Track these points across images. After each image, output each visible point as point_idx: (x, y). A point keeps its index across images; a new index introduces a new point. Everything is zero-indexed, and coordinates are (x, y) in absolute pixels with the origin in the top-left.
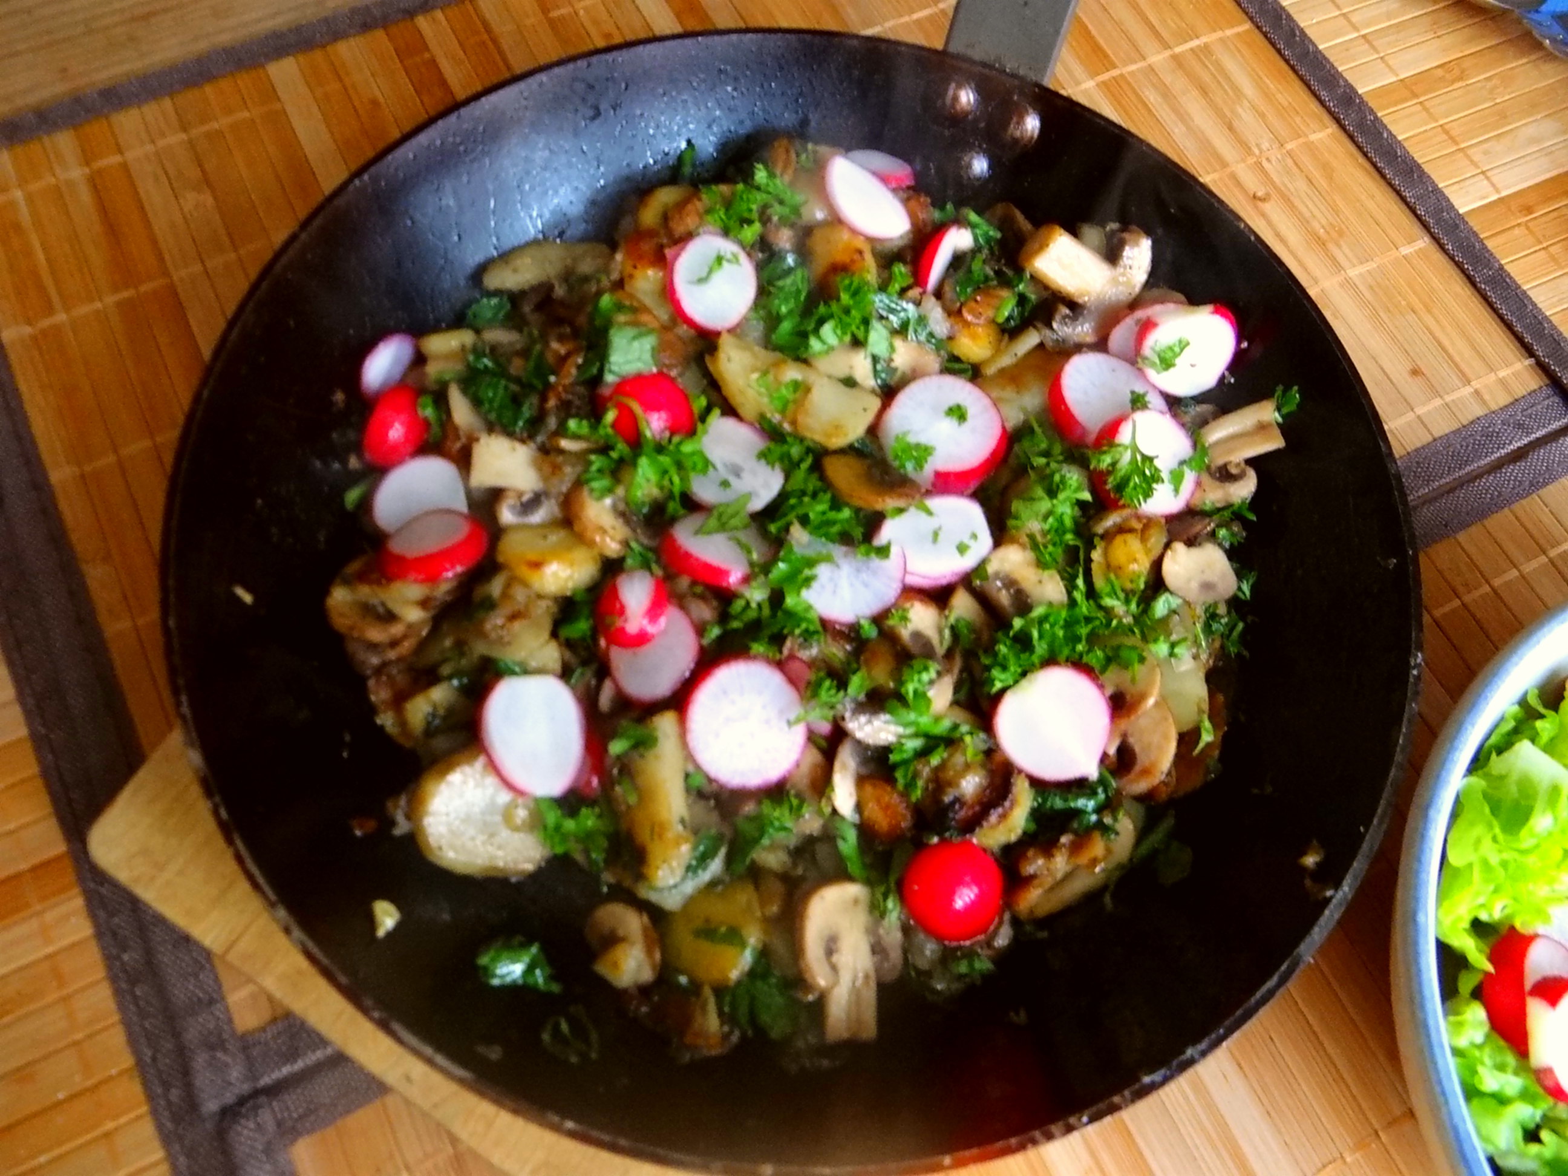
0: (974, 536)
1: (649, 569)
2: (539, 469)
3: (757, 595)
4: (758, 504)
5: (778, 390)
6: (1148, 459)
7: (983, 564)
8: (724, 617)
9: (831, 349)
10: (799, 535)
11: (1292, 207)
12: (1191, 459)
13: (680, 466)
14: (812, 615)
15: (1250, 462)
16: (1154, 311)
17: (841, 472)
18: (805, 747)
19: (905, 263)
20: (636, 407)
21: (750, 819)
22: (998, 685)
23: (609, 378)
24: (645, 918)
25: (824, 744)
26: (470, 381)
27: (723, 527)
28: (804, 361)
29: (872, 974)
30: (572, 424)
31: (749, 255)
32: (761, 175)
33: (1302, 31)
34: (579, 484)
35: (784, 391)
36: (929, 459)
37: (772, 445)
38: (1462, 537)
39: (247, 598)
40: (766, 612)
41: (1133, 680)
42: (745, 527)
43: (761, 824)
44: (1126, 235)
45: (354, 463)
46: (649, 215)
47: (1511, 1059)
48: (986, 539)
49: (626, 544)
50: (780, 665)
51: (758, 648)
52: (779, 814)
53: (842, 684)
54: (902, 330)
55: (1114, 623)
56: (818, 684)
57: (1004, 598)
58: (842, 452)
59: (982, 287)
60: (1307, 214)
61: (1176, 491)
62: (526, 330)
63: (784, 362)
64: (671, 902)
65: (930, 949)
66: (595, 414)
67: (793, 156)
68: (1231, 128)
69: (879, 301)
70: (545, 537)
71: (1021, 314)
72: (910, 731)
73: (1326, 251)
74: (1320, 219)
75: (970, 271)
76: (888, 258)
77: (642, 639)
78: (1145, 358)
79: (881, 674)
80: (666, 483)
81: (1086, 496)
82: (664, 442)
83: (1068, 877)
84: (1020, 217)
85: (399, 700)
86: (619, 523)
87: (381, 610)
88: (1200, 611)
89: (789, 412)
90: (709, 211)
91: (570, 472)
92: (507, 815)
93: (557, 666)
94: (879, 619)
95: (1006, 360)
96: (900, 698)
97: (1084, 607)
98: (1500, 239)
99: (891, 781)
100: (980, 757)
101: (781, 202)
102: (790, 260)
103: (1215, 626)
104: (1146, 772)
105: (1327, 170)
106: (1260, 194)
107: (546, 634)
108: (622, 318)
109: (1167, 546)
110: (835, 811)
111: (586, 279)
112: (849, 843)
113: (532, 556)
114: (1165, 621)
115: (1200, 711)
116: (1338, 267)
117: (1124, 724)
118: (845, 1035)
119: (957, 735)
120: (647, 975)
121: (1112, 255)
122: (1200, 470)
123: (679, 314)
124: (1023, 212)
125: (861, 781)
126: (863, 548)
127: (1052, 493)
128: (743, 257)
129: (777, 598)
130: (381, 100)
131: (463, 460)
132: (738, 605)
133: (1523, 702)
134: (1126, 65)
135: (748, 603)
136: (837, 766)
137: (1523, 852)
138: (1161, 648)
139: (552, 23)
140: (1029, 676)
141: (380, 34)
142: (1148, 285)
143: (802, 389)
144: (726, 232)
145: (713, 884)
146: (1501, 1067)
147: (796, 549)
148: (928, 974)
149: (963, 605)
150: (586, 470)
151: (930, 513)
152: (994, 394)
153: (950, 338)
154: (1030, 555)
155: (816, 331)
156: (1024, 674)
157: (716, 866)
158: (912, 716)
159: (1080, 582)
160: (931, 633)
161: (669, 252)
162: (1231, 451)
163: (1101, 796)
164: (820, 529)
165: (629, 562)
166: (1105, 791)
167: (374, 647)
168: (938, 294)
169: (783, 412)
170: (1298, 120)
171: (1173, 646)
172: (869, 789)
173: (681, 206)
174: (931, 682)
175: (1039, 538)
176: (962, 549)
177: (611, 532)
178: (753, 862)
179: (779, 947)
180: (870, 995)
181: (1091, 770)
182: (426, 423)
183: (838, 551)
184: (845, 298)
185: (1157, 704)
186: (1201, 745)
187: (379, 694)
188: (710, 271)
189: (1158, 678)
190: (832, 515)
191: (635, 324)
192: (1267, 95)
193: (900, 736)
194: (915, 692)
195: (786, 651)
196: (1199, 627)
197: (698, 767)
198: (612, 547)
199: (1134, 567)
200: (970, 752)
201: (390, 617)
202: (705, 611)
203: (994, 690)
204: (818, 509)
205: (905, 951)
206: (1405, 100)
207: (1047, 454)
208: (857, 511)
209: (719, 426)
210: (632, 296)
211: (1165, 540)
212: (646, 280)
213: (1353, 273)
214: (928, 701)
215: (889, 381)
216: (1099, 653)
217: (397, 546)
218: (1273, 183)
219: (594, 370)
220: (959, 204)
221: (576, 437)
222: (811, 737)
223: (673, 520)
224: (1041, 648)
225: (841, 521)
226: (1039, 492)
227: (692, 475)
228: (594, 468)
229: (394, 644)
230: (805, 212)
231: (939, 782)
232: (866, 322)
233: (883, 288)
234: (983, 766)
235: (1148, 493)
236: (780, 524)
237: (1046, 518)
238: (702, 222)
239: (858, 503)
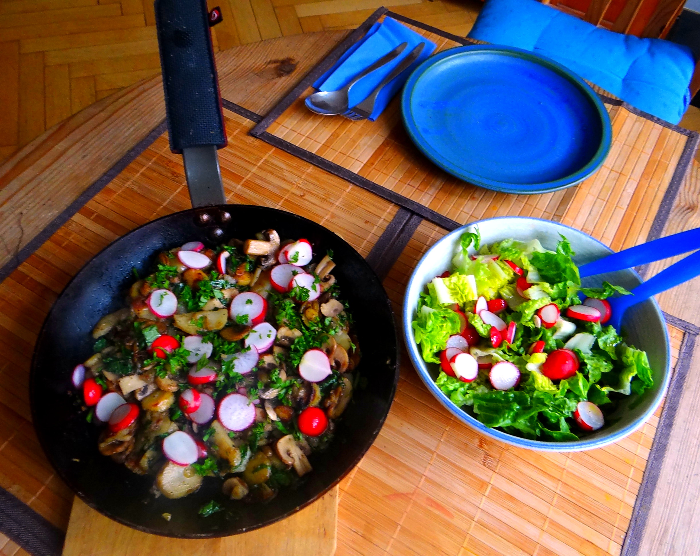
0: (270, 331)
1: (188, 388)
2: (142, 379)
3: (222, 378)
4: (209, 355)
5: (197, 322)
6: (303, 288)
7: (276, 336)
8: (216, 389)
9: (206, 303)
10: (224, 356)
11: (312, 194)
12: (315, 280)
13: (182, 357)
14: (239, 374)
15: (330, 273)
16: (286, 248)
17: (226, 334)
18: (255, 409)
19: (214, 270)
20: (160, 348)
21: (251, 435)
22: (296, 365)
23: (149, 344)
24: (238, 478)
25: (260, 406)
26: (107, 366)
27: (203, 366)
28: (201, 310)
29: (303, 454)
30: (145, 362)
31: (169, 290)
32: (161, 267)
33: (289, 143)
34: (156, 377)
35: (199, 322)
36: (248, 318)
37: (204, 337)
38: (399, 259)
39: (78, 460)
40: (226, 381)
41: (329, 344)
42: (209, 362)
43: (255, 435)
44: (268, 232)
45: (84, 409)
46: (134, 293)
47: (455, 380)
48: (274, 330)
49: (178, 385)
50: (237, 392)
51: (229, 391)
52: (257, 430)
53: (256, 388)
54: (223, 288)
55: (317, 333)
56: (250, 391)
57: (286, 342)
58: (224, 329)
59: (238, 265)
60: (317, 194)
61: (316, 291)
62: (116, 344)
63: (195, 314)
64: (242, 469)
65: (315, 440)
66: (151, 357)
67: (166, 257)
68: (285, 180)
69: (212, 283)
70: (154, 396)
71: (253, 266)
72: (280, 389)
73: (327, 201)
74: (321, 193)
75: (232, 263)
76: (207, 270)
77: (196, 408)
78: (290, 261)
79: (265, 380)
80: (180, 363)
81: (293, 305)
82: (174, 353)
83: (339, 401)
84: (238, 240)
85: (137, 463)
86: (173, 381)
87: (117, 443)
88: (337, 317)
89: (204, 326)
90: (152, 284)
91: (151, 376)
92: (185, 474)
93: (176, 428)
94: (257, 366)
95: (255, 280)
96: (273, 382)
97: (307, 333)
98: (370, 176)
99: (282, 404)
100: (301, 385)
101: (170, 271)
102: (181, 285)
103: (344, 319)
104: (344, 364)
105: (316, 179)
106: (302, 194)
107: (169, 422)
108: (143, 326)
109: (320, 306)
110: (272, 421)
111: (125, 321)
112: (280, 426)
113: (153, 403)
114: (330, 324)
115: (349, 342)
116: (332, 204)
117: (333, 356)
118: (304, 472)
119: (292, 383)
120: (246, 492)
121: (267, 239)
122: (319, 282)
123: (158, 317)
124: (238, 239)
125: (275, 409)
126: (243, 351)
127: (284, 309)
128: (168, 292)
129: (227, 376)
130: (21, 299)
131: (118, 389)
132: (218, 384)
133: (421, 297)
134: (246, 176)
135: (220, 381)
136: (266, 409)
137: (430, 332)
138: (332, 332)
139: (65, 248)
140: (303, 358)
141: (8, 279)
142: (281, 241)
143: (204, 318)
144: (159, 288)
145: (250, 458)
146: (453, 383)
147: (225, 361)
148: (318, 447)
149: (277, 350)
150: (156, 372)
151: (256, 332)
152: (257, 291)
153: (237, 282)
154: (287, 328)
155: (199, 301)
156: (301, 358)
157: (249, 453)
158: (278, 385)
159: (303, 328)
160: (273, 362)
161: (146, 302)
162: (324, 273)
163: (336, 377)
164: (229, 352)
165: (182, 390)
166: (337, 375)
167: (121, 453)
168: (227, 273)
169: (202, 327)
170: (301, 168)
171: (335, 330)
172: (278, 410)
173: (142, 286)
174: (279, 374)
175: (287, 322)
176: (269, 336)
177: (172, 384)
178: (258, 446)
179: (276, 462)
180: (306, 460)
181: (329, 372)
182: (100, 385)
183: (237, 355)
184: (203, 288)
185: (337, 346)
186: (354, 350)
187: (129, 466)
188: (161, 300)
189: (334, 340)
190: (230, 347)
191: (149, 326)
192: (289, 165)
193: (278, 392)
194: (276, 378)
195: (237, 388)
196: (339, 322)
197: (230, 430)
198: (174, 389)
199: (314, 316)
200: (298, 385)
201: (121, 443)
202: (209, 391)
203: (295, 366)
204: (226, 347)
205: (309, 444)
206: (326, 150)
207: (278, 300)
208: (236, 342)
209: (187, 340)
210: (142, 319)
211: (318, 305)
212: (144, 312)
213: (337, 204)
214: (280, 379)
215: (226, 303)
216: (317, 342)
217: (113, 423)
218: (304, 190)
219: (143, 345)
220: (219, 245)
221: (148, 365)
222: (256, 406)
223: (188, 372)
224: (301, 349)
225: (233, 347)
226: (281, 311)
227: (186, 357)
228: (158, 370)
229: (127, 449)
230: (178, 270)
231: (294, 397)
232: (212, 291)
233: (211, 280)
234: (303, 387)
235: (308, 296)
236: (218, 356)
237: (286, 316)
238: (151, 289)
239: (236, 340)
